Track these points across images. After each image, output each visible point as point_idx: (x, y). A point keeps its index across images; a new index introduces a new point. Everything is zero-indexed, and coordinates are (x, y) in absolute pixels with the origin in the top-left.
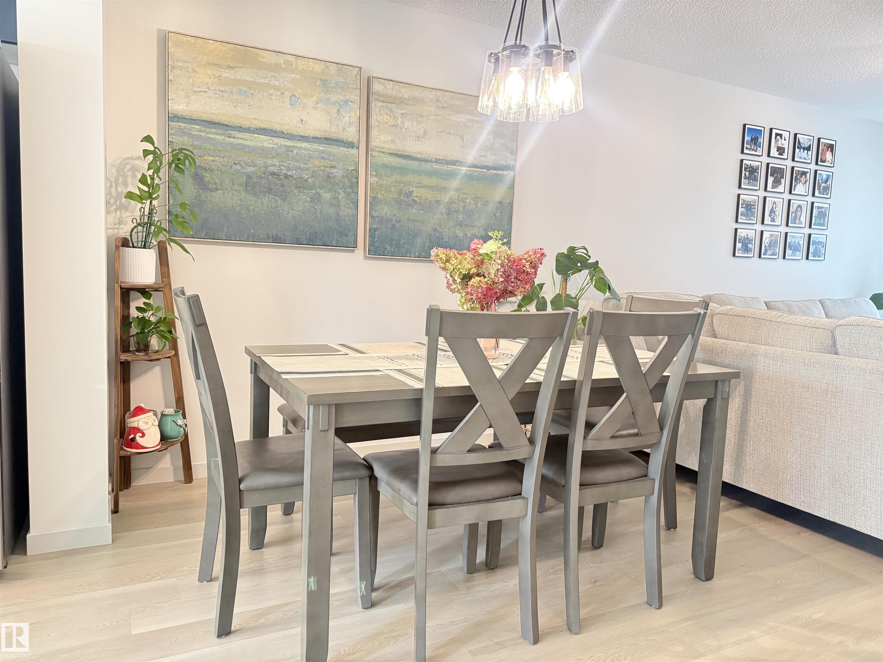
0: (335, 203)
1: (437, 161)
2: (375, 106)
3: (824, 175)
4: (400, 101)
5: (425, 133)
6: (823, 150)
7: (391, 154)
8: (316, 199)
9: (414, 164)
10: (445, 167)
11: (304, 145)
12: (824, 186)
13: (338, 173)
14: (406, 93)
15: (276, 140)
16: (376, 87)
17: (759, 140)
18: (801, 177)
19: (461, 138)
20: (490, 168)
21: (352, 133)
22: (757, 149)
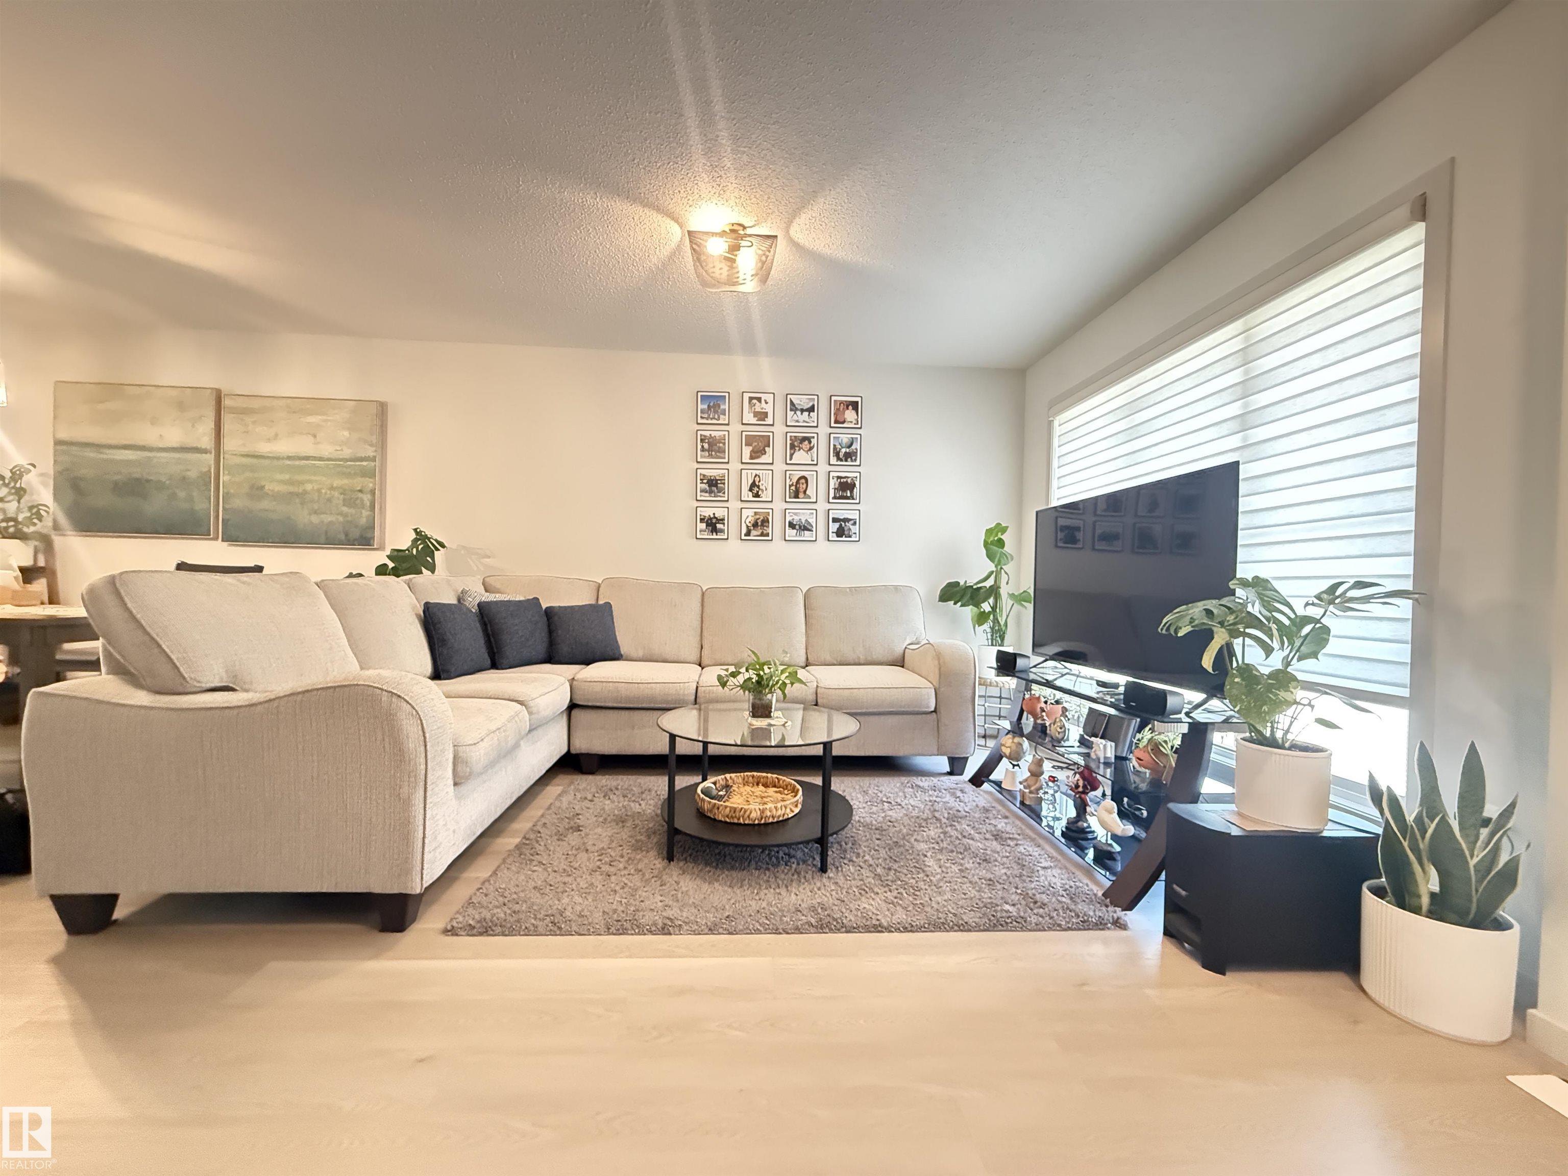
1: (289, 458)
2: (227, 419)
3: (845, 439)
4: (251, 411)
5: (276, 435)
6: (838, 410)
7: (243, 456)
9: (267, 462)
10: (297, 463)
12: (846, 452)
14: (255, 404)
16: (227, 402)
17: (722, 407)
18: (801, 443)
19: (315, 436)
20: (347, 460)
21: (207, 441)
22: (719, 417)
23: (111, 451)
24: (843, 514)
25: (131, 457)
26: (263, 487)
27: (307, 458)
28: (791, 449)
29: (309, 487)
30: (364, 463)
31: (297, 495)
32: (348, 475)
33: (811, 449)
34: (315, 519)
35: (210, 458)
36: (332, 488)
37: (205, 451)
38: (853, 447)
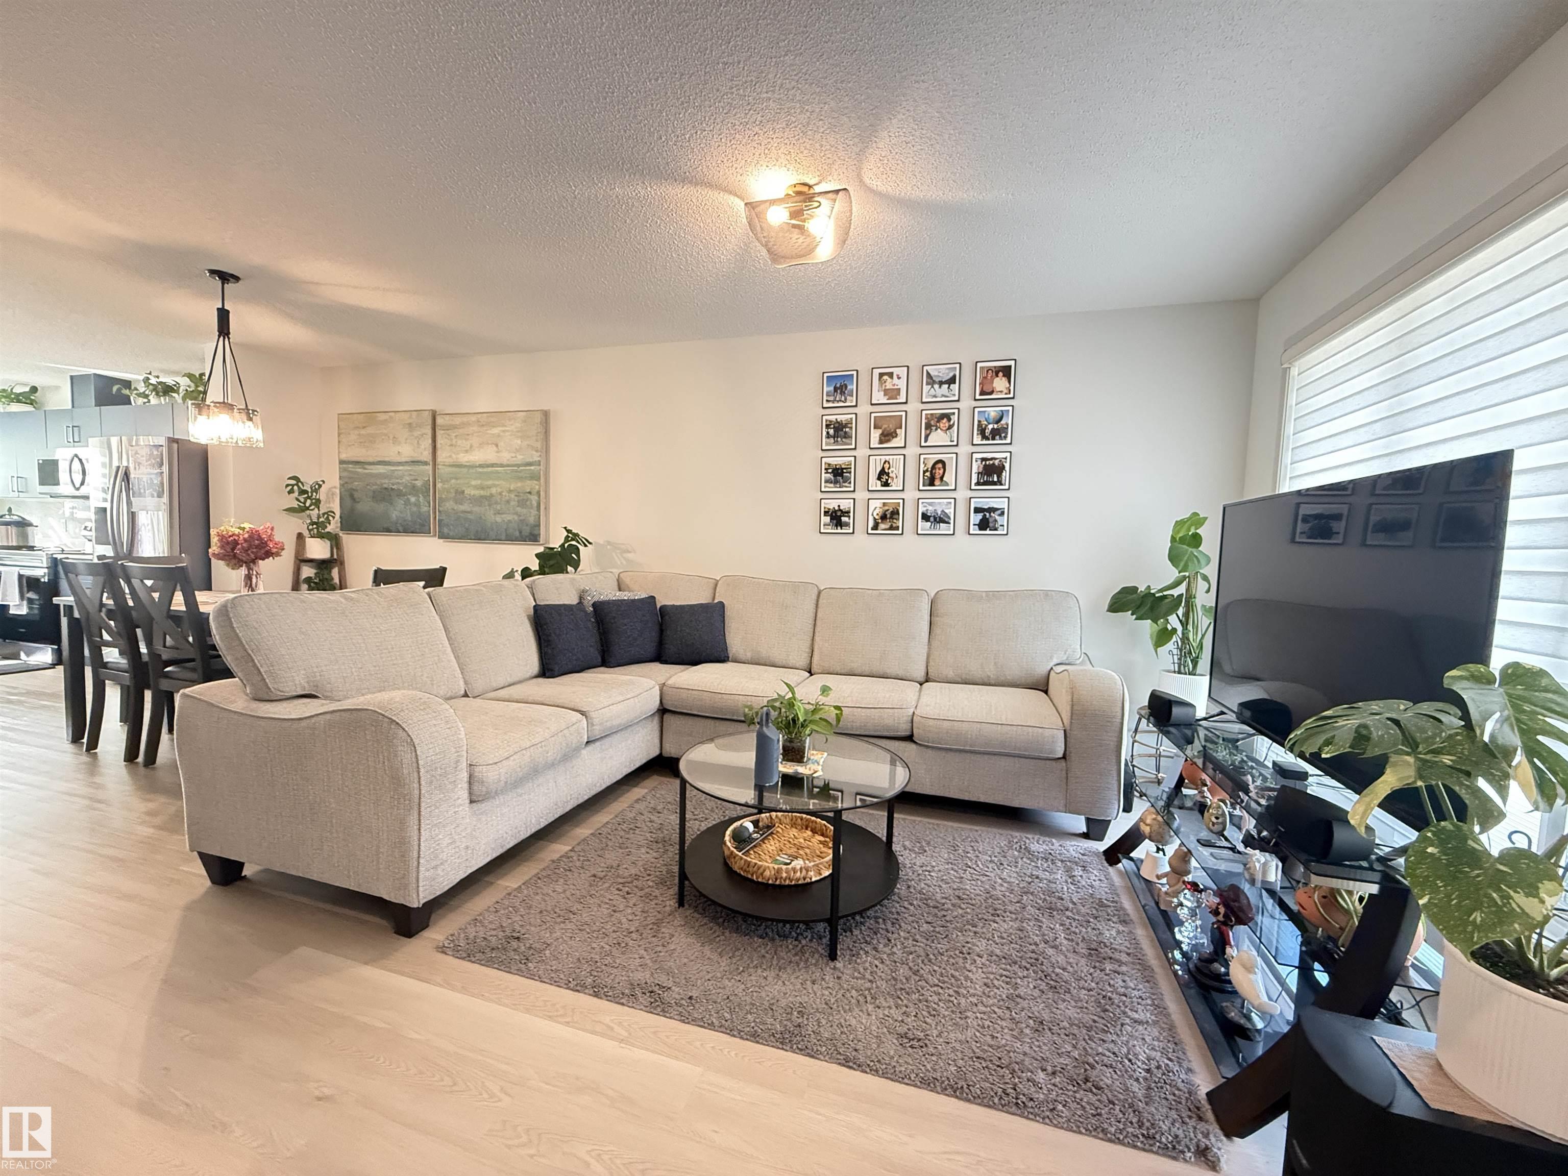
0: (418, 505)
1: (481, 466)
2: (439, 433)
3: (993, 412)
4: (454, 427)
5: (471, 446)
6: (985, 378)
7: (450, 466)
8: (407, 502)
9: (465, 470)
10: (485, 470)
11: (401, 468)
12: (993, 429)
13: (419, 483)
14: (457, 420)
15: (386, 467)
16: (439, 421)
17: (849, 387)
18: (938, 421)
19: (497, 446)
20: (518, 466)
21: (426, 455)
22: (846, 399)
23: (372, 467)
24: (988, 503)
25: (382, 471)
26: (463, 492)
27: (492, 465)
28: (926, 429)
29: (494, 491)
30: (532, 468)
31: (485, 497)
32: (521, 479)
33: (950, 427)
34: (498, 519)
35: (429, 468)
36: (510, 491)
37: (426, 463)
38: (1003, 422)
